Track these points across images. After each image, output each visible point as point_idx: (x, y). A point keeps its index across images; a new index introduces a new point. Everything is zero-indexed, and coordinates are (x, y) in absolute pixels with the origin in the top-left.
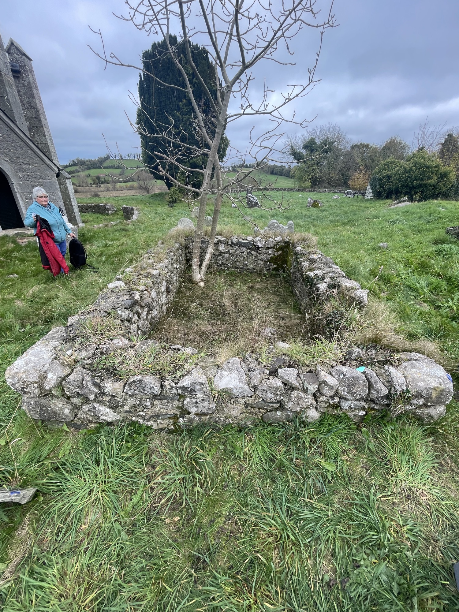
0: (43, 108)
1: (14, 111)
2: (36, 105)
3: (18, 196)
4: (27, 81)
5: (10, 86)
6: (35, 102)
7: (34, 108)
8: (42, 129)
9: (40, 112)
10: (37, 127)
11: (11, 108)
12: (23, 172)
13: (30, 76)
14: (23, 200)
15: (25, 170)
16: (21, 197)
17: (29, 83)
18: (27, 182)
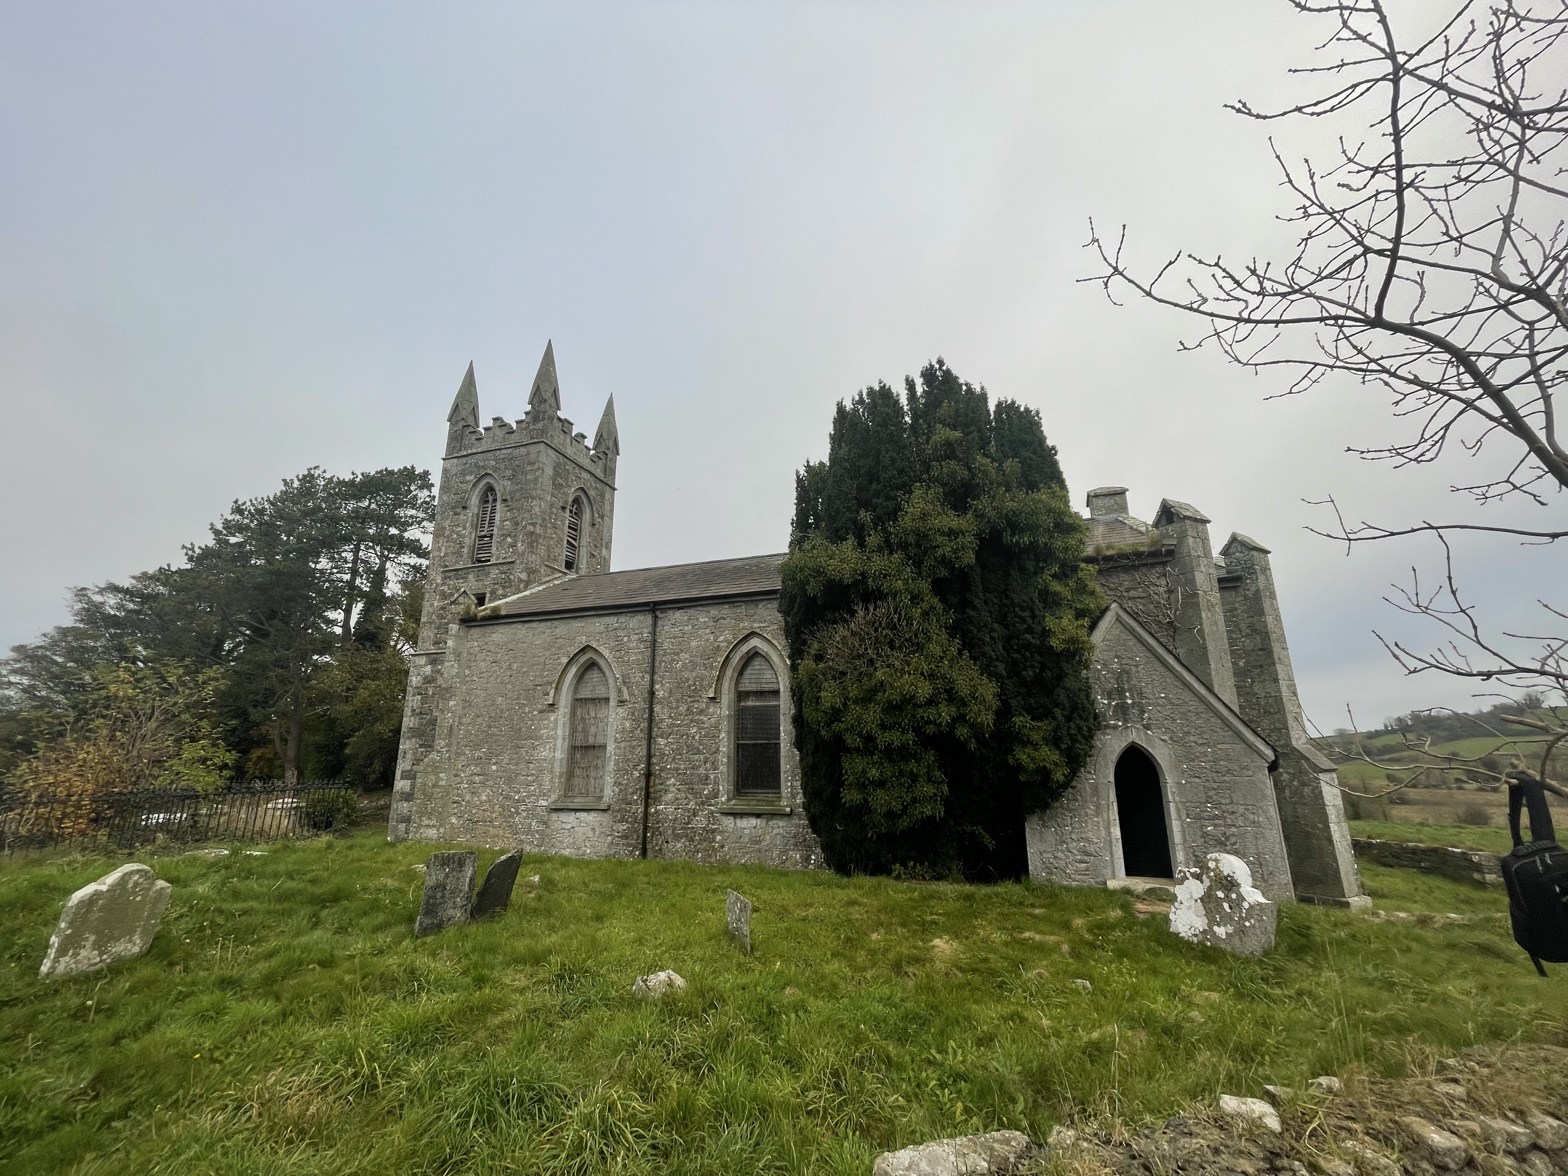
0: (1282, 629)
1: (1209, 648)
2: (1266, 626)
3: (1172, 808)
4: (1253, 589)
5: (1211, 607)
6: (1265, 622)
7: (1261, 633)
8: (1272, 668)
9: (1274, 637)
10: (1261, 666)
11: (1204, 643)
12: (1193, 760)
13: (1261, 580)
14: (1180, 818)
15: (1197, 757)
16: (1178, 810)
17: (1258, 591)
18: (1197, 780)
